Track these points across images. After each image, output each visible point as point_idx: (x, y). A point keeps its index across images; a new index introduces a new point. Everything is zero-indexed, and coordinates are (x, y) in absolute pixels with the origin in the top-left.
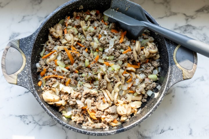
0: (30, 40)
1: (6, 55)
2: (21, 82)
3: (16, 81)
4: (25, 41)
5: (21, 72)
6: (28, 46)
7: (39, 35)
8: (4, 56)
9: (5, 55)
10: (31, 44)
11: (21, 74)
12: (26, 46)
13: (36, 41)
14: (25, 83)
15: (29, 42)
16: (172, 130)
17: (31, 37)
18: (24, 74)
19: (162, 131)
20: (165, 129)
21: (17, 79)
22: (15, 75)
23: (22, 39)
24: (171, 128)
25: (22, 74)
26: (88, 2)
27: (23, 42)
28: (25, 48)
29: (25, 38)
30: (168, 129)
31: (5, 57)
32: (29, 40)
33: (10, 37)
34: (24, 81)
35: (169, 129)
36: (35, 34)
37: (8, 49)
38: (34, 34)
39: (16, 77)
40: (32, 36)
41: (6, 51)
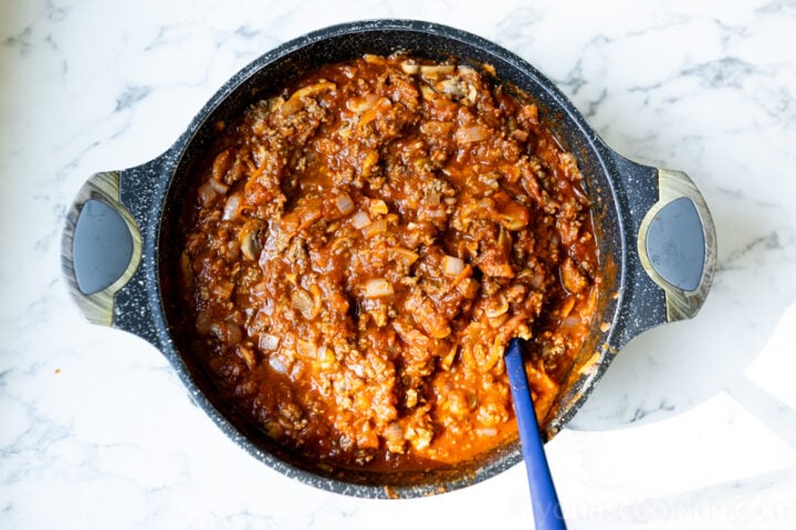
0: (157, 175)
1: (75, 225)
2: (126, 317)
3: (111, 314)
4: (139, 176)
5: (126, 285)
6: (149, 195)
7: (185, 158)
8: (68, 229)
9: (72, 226)
10: (159, 189)
11: (128, 293)
12: (141, 196)
13: (176, 177)
14: (141, 322)
15: (154, 180)
16: (672, 408)
17: (157, 165)
18: (136, 292)
19: (639, 414)
20: (649, 406)
21: (114, 308)
22: (107, 294)
23: (130, 170)
24: (669, 405)
25: (131, 291)
26: (354, 44)
27: (131, 182)
28: (138, 202)
29: (139, 168)
30: (658, 406)
31: (74, 231)
32: (151, 176)
33: (119, 102)
34: (139, 315)
35: (661, 407)
36: (173, 156)
37: (83, 205)
38: (168, 152)
39: (110, 302)
40: (161, 160)
41: (76, 212)
